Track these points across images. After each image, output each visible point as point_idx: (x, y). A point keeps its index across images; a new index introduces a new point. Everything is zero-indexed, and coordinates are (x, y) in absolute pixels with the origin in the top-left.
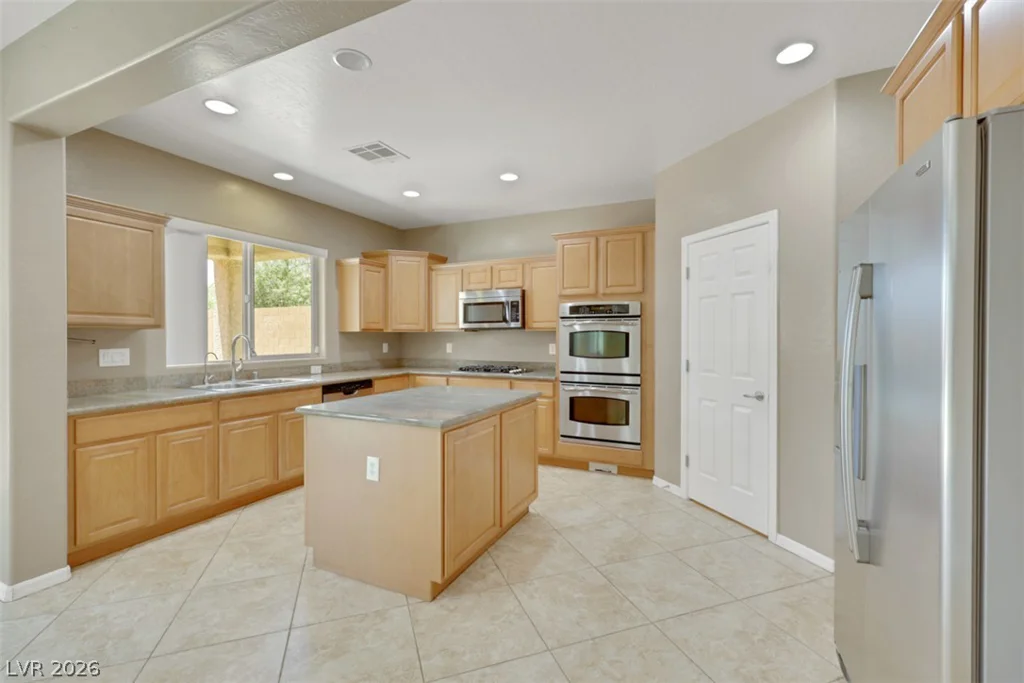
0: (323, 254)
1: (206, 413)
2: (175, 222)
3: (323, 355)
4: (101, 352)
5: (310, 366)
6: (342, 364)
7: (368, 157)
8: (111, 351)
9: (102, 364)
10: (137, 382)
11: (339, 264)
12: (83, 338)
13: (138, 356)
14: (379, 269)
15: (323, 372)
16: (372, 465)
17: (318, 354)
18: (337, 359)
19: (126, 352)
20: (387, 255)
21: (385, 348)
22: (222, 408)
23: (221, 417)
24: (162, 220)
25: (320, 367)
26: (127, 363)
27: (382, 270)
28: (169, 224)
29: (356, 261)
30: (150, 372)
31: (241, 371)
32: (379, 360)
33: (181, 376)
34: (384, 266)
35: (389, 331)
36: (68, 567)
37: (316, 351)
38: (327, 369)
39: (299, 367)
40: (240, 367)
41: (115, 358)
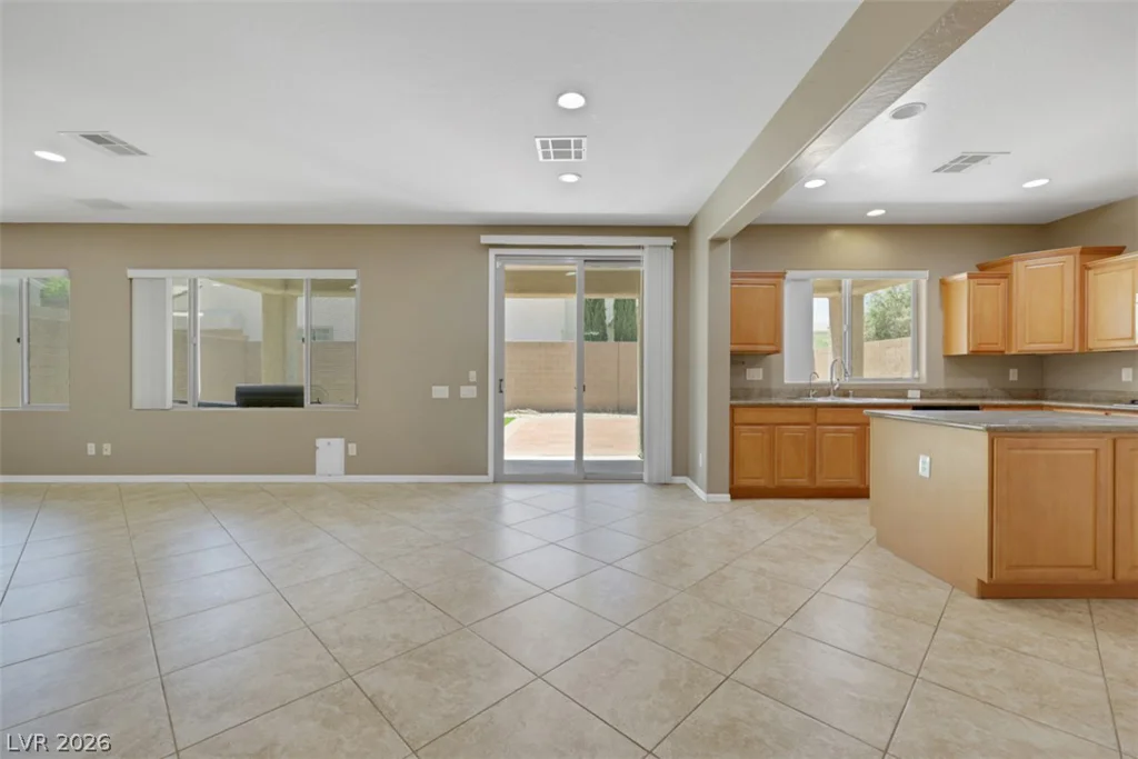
0: (923, 277)
1: (806, 416)
2: (790, 274)
3: (924, 380)
4: (747, 370)
5: (907, 390)
6: (947, 390)
7: (957, 169)
8: (753, 370)
9: (748, 378)
10: (766, 392)
11: (943, 283)
12: (740, 360)
13: (767, 375)
14: (997, 281)
15: (921, 397)
16: (924, 462)
17: (918, 379)
18: (940, 386)
19: (761, 371)
20: (1010, 262)
21: (1013, 375)
22: (819, 414)
23: (818, 421)
24: (782, 276)
25: (919, 393)
26: (761, 379)
27: (1003, 281)
28: (787, 276)
29: (964, 276)
30: (775, 386)
31: (838, 389)
32: (1003, 389)
33: (794, 389)
34: (1006, 276)
35: (1013, 352)
36: (729, 496)
37: (916, 375)
38: (927, 395)
39: (895, 390)
40: (837, 386)
41: (755, 374)
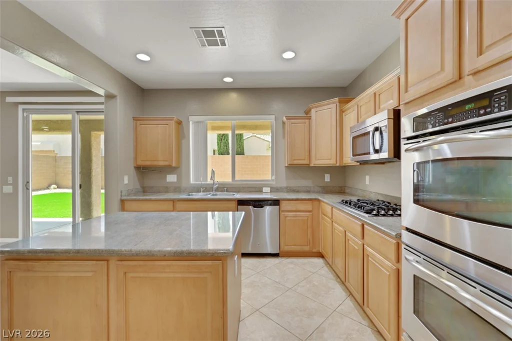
0: (272, 118)
4: (168, 176)
5: (262, 187)
6: (287, 188)
8: (171, 175)
9: (167, 181)
10: (177, 189)
13: (179, 178)
15: (271, 192)
18: (284, 184)
19: (175, 176)
20: (311, 109)
21: (327, 178)
24: (172, 119)
25: (269, 188)
26: (176, 181)
27: (307, 121)
30: (184, 185)
32: (320, 187)
33: (194, 187)
34: (309, 118)
38: (273, 190)
39: (255, 188)
41: (172, 178)
